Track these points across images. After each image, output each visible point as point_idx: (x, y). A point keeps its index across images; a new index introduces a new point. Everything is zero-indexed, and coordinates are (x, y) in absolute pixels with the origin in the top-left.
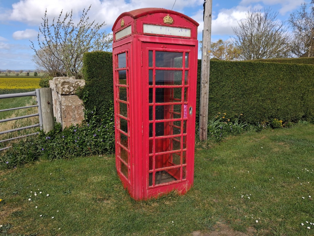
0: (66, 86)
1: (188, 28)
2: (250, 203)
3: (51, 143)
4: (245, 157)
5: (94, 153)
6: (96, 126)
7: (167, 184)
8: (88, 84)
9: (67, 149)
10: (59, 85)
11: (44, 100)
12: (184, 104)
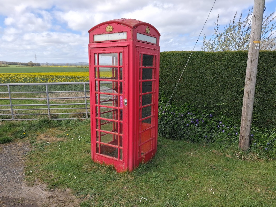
12: (120, 96)
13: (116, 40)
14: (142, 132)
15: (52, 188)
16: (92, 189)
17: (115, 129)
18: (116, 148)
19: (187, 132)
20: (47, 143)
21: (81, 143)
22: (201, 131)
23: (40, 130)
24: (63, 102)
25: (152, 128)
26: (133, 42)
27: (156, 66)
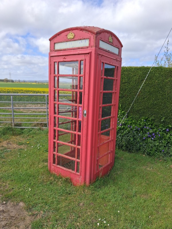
1: (87, 39)
12: (79, 107)
13: (78, 48)
14: (101, 145)
15: (5, 201)
16: (47, 204)
17: (73, 139)
18: (73, 160)
19: (143, 145)
20: (8, 150)
21: (39, 151)
22: (158, 145)
23: (4, 137)
24: (29, 112)
25: (110, 141)
26: (95, 49)
27: (117, 77)
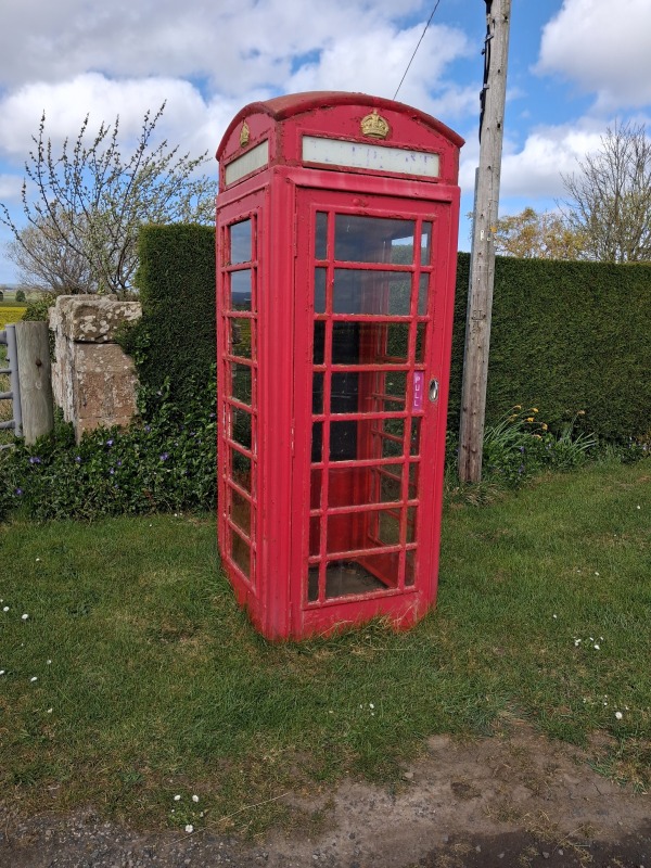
0: (89, 318)
1: (432, 152)
2: (600, 663)
3: (43, 474)
4: (587, 531)
5: (162, 508)
6: (168, 433)
7: (360, 597)
8: (149, 313)
9: (87, 494)
10: (71, 316)
11: (27, 356)
12: (415, 371)
